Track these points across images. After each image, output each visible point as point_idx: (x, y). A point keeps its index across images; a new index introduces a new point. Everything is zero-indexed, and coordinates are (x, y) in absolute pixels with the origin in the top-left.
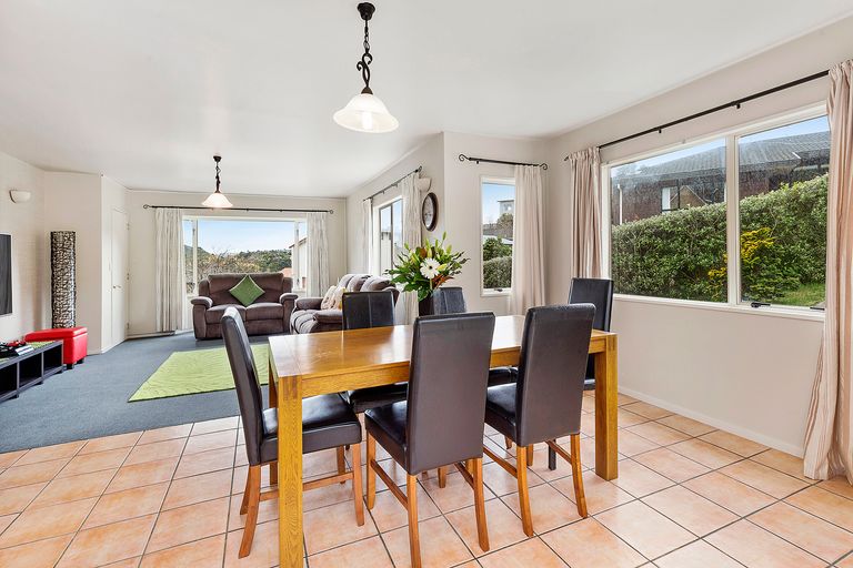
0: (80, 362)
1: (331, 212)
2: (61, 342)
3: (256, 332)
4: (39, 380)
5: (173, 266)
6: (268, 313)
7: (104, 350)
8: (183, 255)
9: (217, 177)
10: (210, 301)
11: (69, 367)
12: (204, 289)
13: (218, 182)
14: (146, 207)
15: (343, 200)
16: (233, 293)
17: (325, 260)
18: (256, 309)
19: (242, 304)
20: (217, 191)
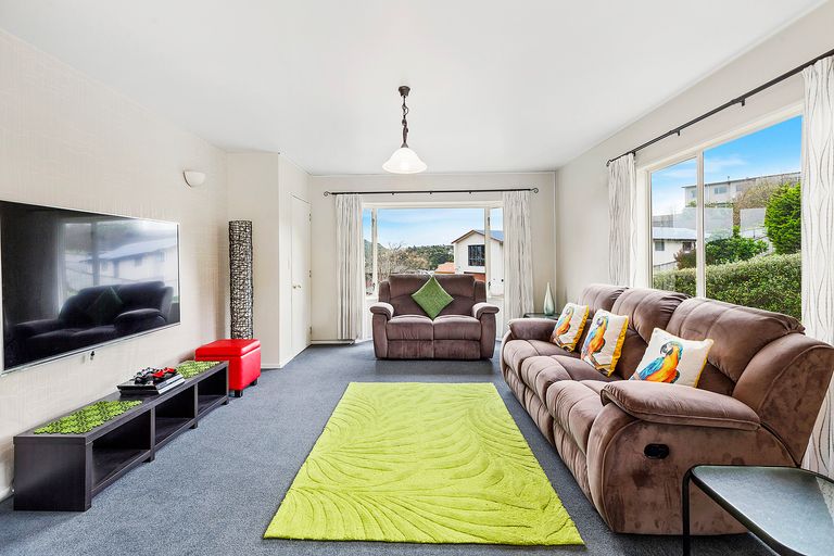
0: (253, 384)
1: (536, 190)
2: (226, 363)
3: (447, 356)
4: (192, 422)
5: (352, 264)
6: (462, 332)
7: (282, 364)
8: (363, 250)
9: (404, 122)
10: (390, 308)
11: (238, 394)
12: (385, 293)
13: (406, 131)
14: (326, 194)
15: (554, 174)
16: (416, 299)
17: (527, 258)
18: (445, 324)
19: (427, 315)
20: (405, 145)
